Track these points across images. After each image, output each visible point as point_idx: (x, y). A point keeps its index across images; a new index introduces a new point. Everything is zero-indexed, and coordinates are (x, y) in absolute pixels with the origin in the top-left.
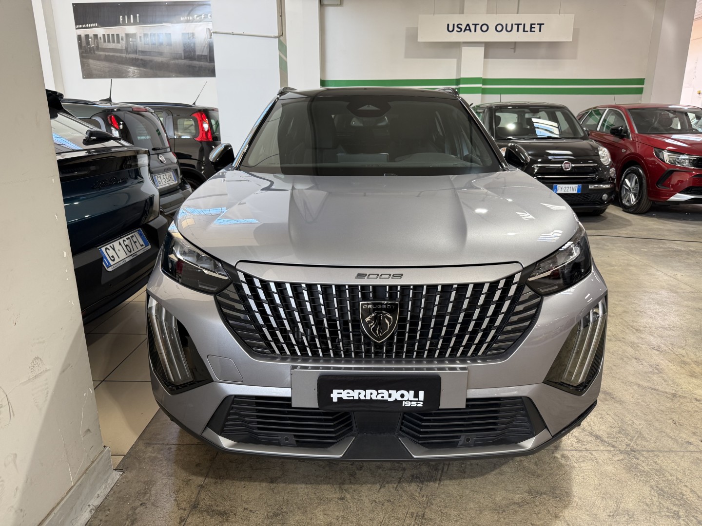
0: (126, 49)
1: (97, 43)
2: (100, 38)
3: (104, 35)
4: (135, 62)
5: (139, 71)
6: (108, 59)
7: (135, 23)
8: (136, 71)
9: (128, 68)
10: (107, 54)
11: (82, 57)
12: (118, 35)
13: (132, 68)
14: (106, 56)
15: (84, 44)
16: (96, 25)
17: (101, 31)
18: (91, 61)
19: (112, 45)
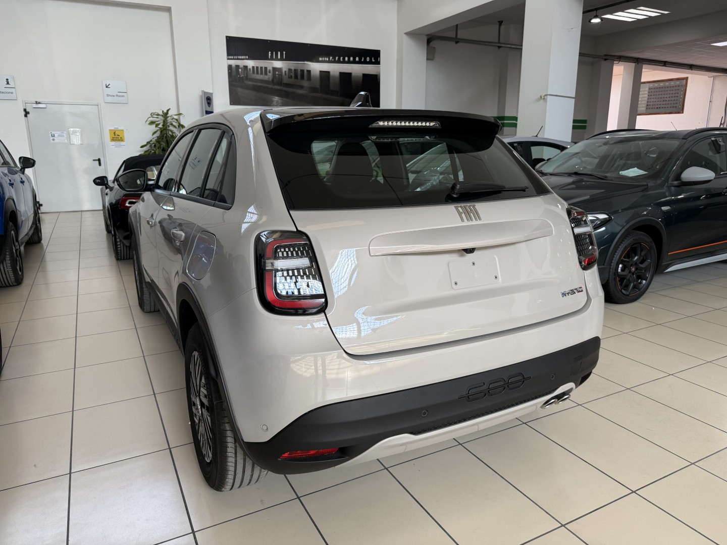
0: (273, 80)
1: (247, 73)
2: (250, 69)
3: (253, 67)
4: (278, 93)
5: (282, 101)
6: (256, 89)
7: (282, 59)
8: (279, 101)
9: (273, 98)
10: (255, 84)
11: (231, 85)
12: (266, 68)
13: (277, 98)
14: (254, 86)
15: (234, 74)
16: (247, 57)
17: (251, 63)
18: (239, 90)
19: (260, 77)
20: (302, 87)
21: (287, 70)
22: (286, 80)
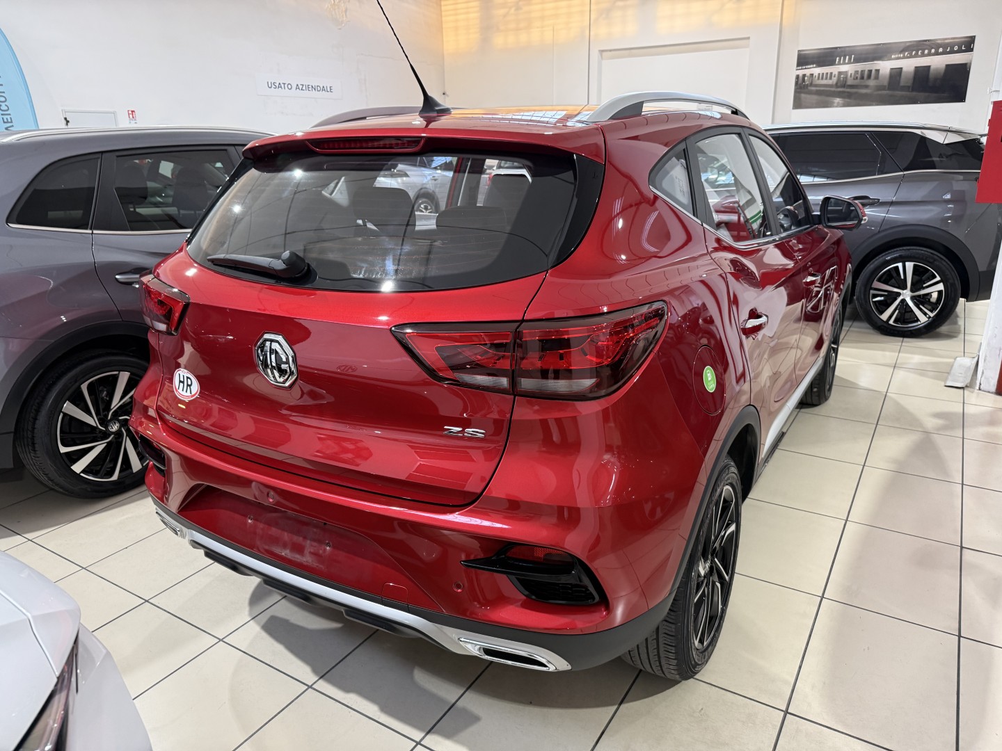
0: (837, 84)
1: (812, 80)
2: (816, 76)
3: (819, 74)
4: (839, 95)
5: (843, 102)
6: (819, 93)
7: (850, 63)
8: (840, 101)
9: (835, 99)
10: (818, 88)
11: (796, 92)
12: (831, 73)
13: (838, 99)
14: (817, 91)
15: (800, 82)
16: (815, 66)
17: (817, 71)
18: (803, 96)
19: (824, 82)
20: (867, 87)
21: (853, 72)
22: (849, 82)
